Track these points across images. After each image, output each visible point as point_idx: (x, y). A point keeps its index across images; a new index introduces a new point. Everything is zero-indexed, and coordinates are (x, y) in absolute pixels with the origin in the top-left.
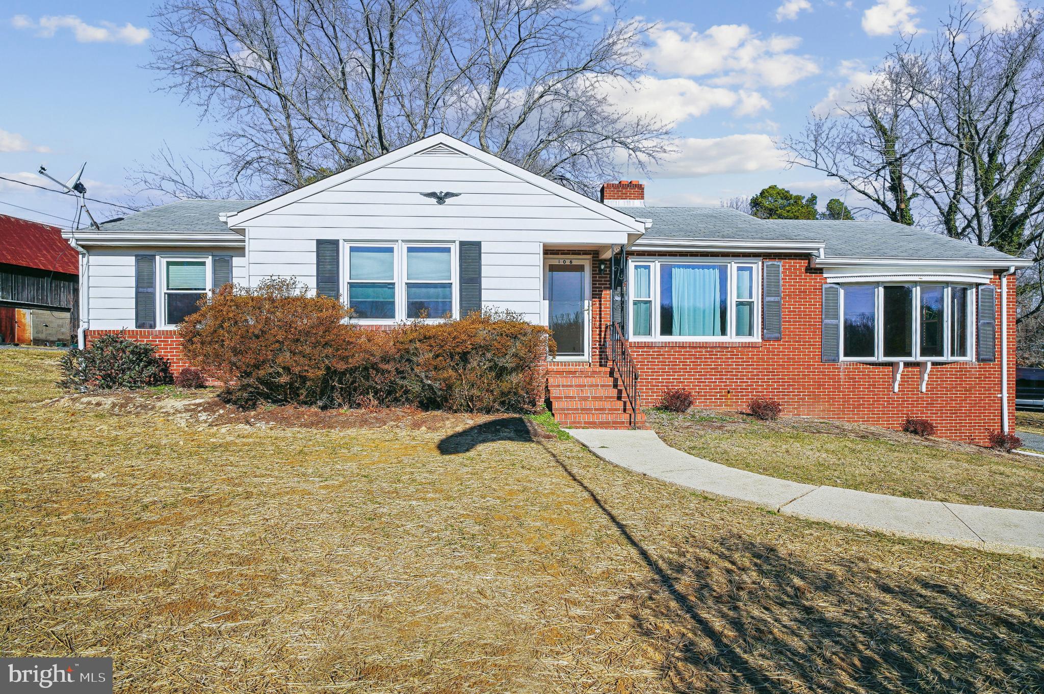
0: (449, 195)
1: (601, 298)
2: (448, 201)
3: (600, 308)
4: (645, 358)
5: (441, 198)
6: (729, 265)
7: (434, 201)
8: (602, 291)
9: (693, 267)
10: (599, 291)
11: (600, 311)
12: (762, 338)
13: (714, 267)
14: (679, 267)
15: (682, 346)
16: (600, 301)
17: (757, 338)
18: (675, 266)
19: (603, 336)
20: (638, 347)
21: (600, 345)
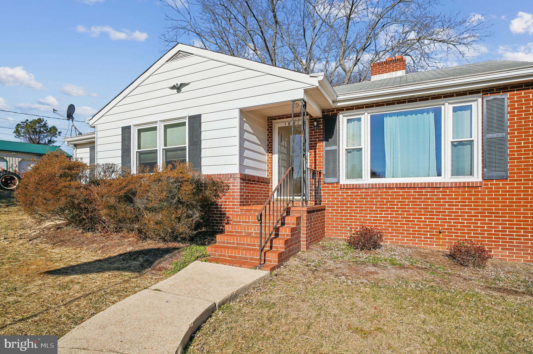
0: (183, 85)
1: (315, 149)
2: (183, 89)
3: (315, 157)
4: (354, 199)
5: (178, 88)
6: (443, 107)
7: (175, 91)
8: (316, 144)
9: (406, 114)
10: (314, 144)
11: (315, 160)
12: (483, 178)
13: (428, 111)
14: (391, 115)
15: (389, 187)
16: (315, 152)
17: (477, 178)
18: (386, 115)
19: (317, 180)
20: (347, 189)
21: (315, 187)
